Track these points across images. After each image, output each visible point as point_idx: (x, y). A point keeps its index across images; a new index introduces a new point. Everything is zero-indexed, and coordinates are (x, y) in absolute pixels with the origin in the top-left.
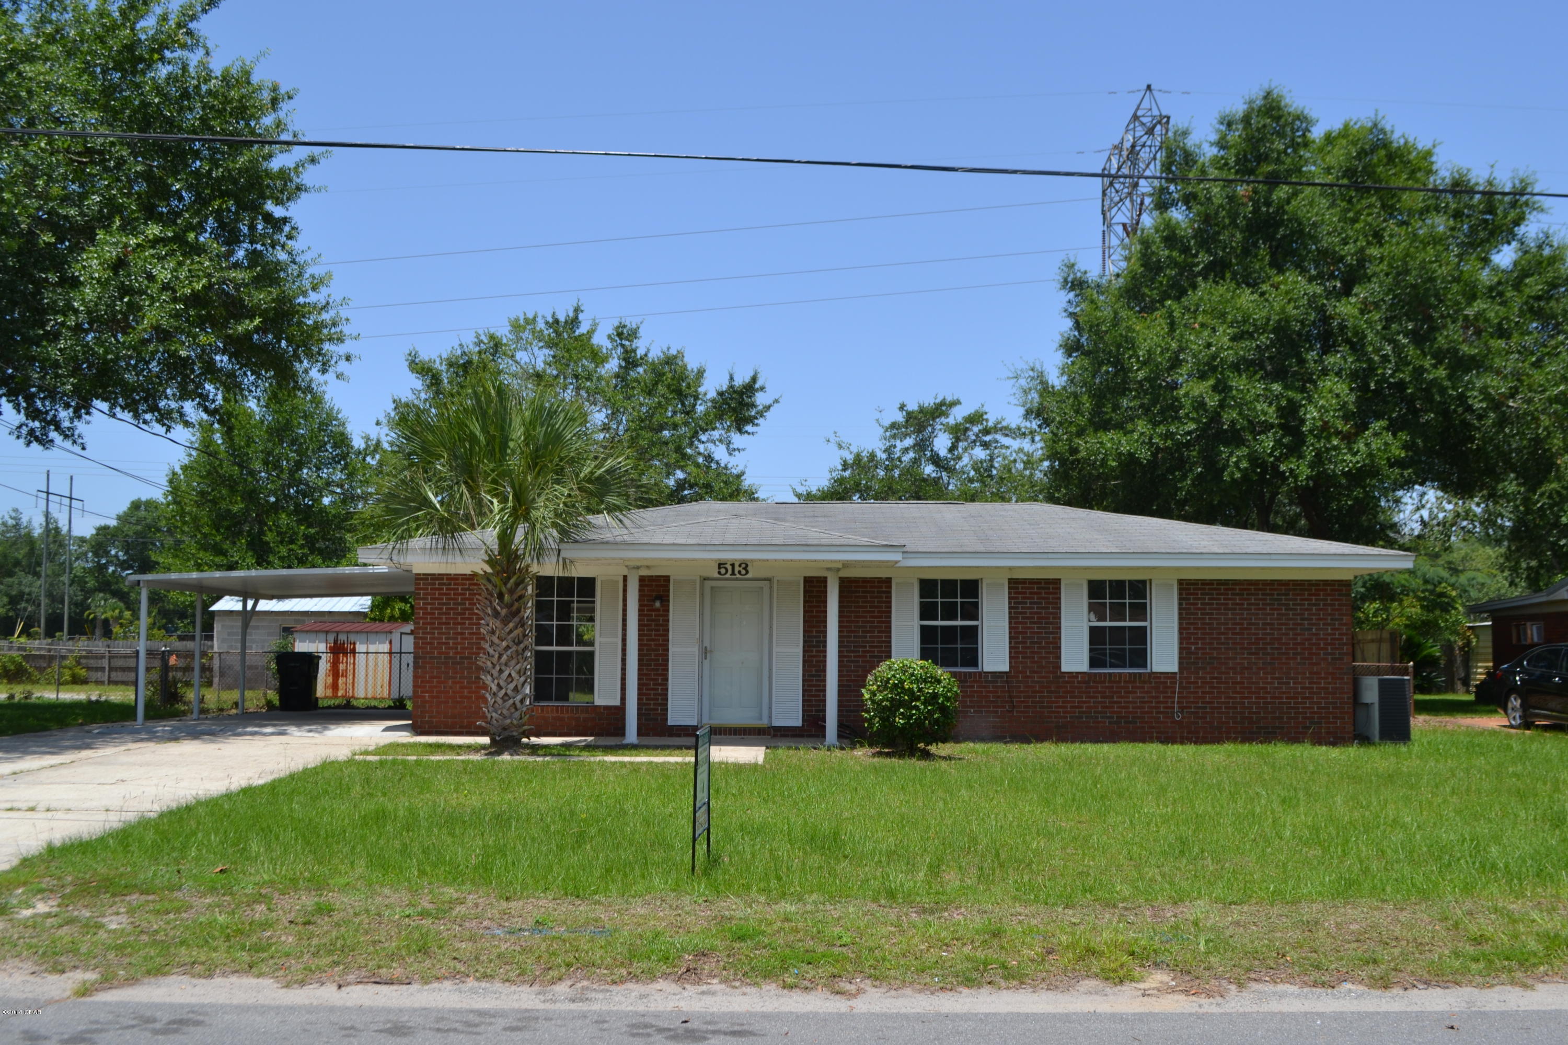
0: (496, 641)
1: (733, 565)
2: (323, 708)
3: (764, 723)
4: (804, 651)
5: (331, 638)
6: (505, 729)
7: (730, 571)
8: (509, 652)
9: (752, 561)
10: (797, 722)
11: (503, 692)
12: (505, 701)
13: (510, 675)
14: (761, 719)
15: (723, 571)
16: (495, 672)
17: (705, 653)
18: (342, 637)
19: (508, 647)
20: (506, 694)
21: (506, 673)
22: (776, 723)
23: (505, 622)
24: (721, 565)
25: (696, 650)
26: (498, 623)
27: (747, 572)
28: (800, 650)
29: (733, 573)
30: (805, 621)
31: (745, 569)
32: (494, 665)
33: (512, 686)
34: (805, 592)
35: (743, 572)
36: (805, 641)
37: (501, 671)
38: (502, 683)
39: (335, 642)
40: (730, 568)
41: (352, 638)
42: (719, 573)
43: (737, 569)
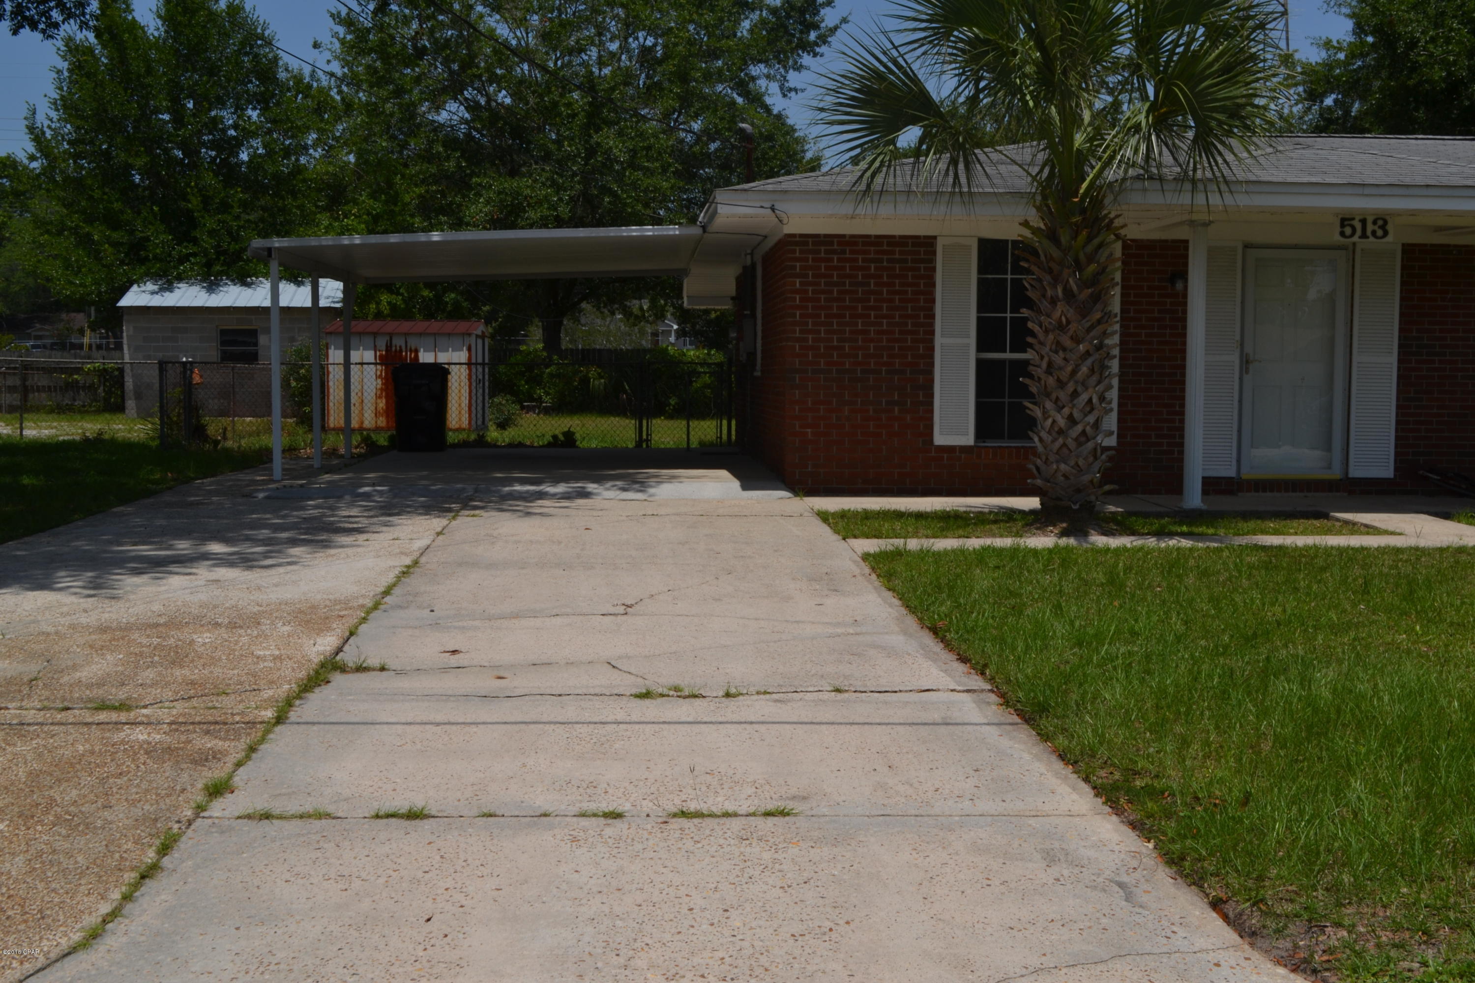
0: (1068, 343)
1: (1364, 222)
2: (454, 446)
3: (1336, 473)
4: (1400, 361)
5: (382, 343)
6: (1079, 491)
7: (1359, 232)
8: (1089, 362)
9: (1398, 213)
10: (1387, 471)
11: (1079, 428)
12: (1080, 444)
13: (1090, 400)
14: (1329, 467)
15: (1348, 231)
16: (1063, 396)
17: (1246, 362)
18: (398, 342)
19: (1088, 354)
20: (1084, 432)
21: (1084, 397)
22: (1356, 472)
23: (1083, 312)
24: (1345, 221)
25: (1235, 358)
26: (1071, 313)
27: (1386, 233)
28: (1393, 359)
29: (1364, 236)
30: (1402, 315)
31: (1383, 227)
32: (1061, 384)
33: (1091, 419)
34: (1403, 268)
35: (1380, 233)
36: (1400, 346)
37: (1075, 394)
38: (1077, 415)
39: (388, 348)
40: (1358, 226)
41: (413, 342)
42: (1342, 234)
43: (1370, 227)
